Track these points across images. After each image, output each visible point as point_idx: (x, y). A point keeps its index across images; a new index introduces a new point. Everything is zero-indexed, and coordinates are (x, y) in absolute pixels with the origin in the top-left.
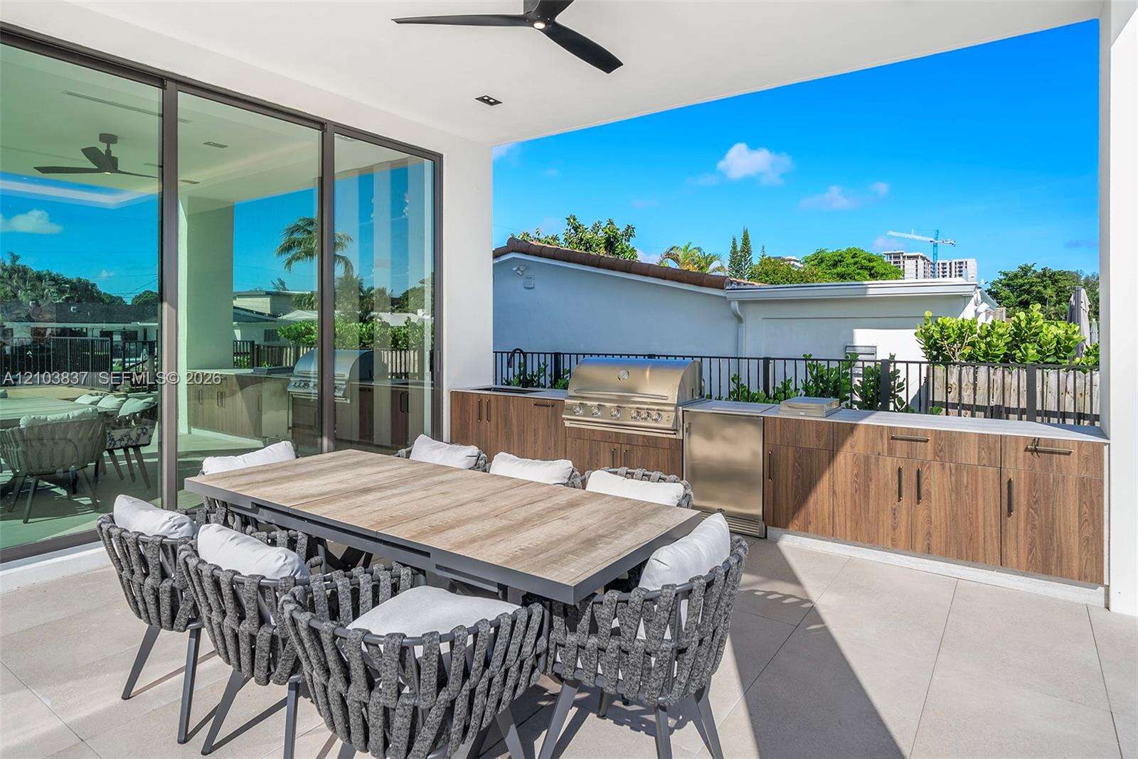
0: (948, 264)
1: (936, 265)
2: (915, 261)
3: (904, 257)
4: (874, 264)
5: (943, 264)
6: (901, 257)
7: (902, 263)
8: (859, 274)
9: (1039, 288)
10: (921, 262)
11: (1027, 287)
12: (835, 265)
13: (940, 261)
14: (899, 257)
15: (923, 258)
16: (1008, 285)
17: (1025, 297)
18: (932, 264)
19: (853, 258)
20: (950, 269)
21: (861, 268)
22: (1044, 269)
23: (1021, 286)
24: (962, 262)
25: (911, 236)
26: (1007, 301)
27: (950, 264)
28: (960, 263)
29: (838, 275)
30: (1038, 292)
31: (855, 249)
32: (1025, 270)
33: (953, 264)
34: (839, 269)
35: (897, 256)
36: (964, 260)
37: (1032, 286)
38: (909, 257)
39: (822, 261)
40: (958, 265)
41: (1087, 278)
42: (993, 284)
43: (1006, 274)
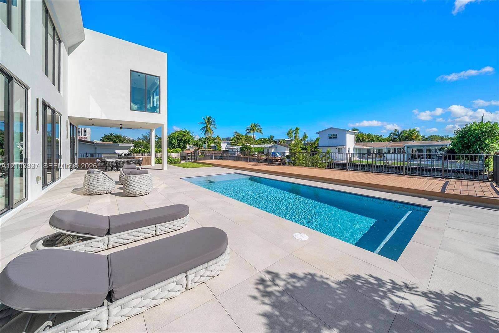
0: (80, 129)
11: (112, 139)
20: (81, 132)
27: (81, 129)
28: (85, 129)
32: (111, 134)
33: (82, 129)
36: (86, 128)
40: (84, 130)
41: (123, 137)
42: (103, 137)
43: (106, 135)
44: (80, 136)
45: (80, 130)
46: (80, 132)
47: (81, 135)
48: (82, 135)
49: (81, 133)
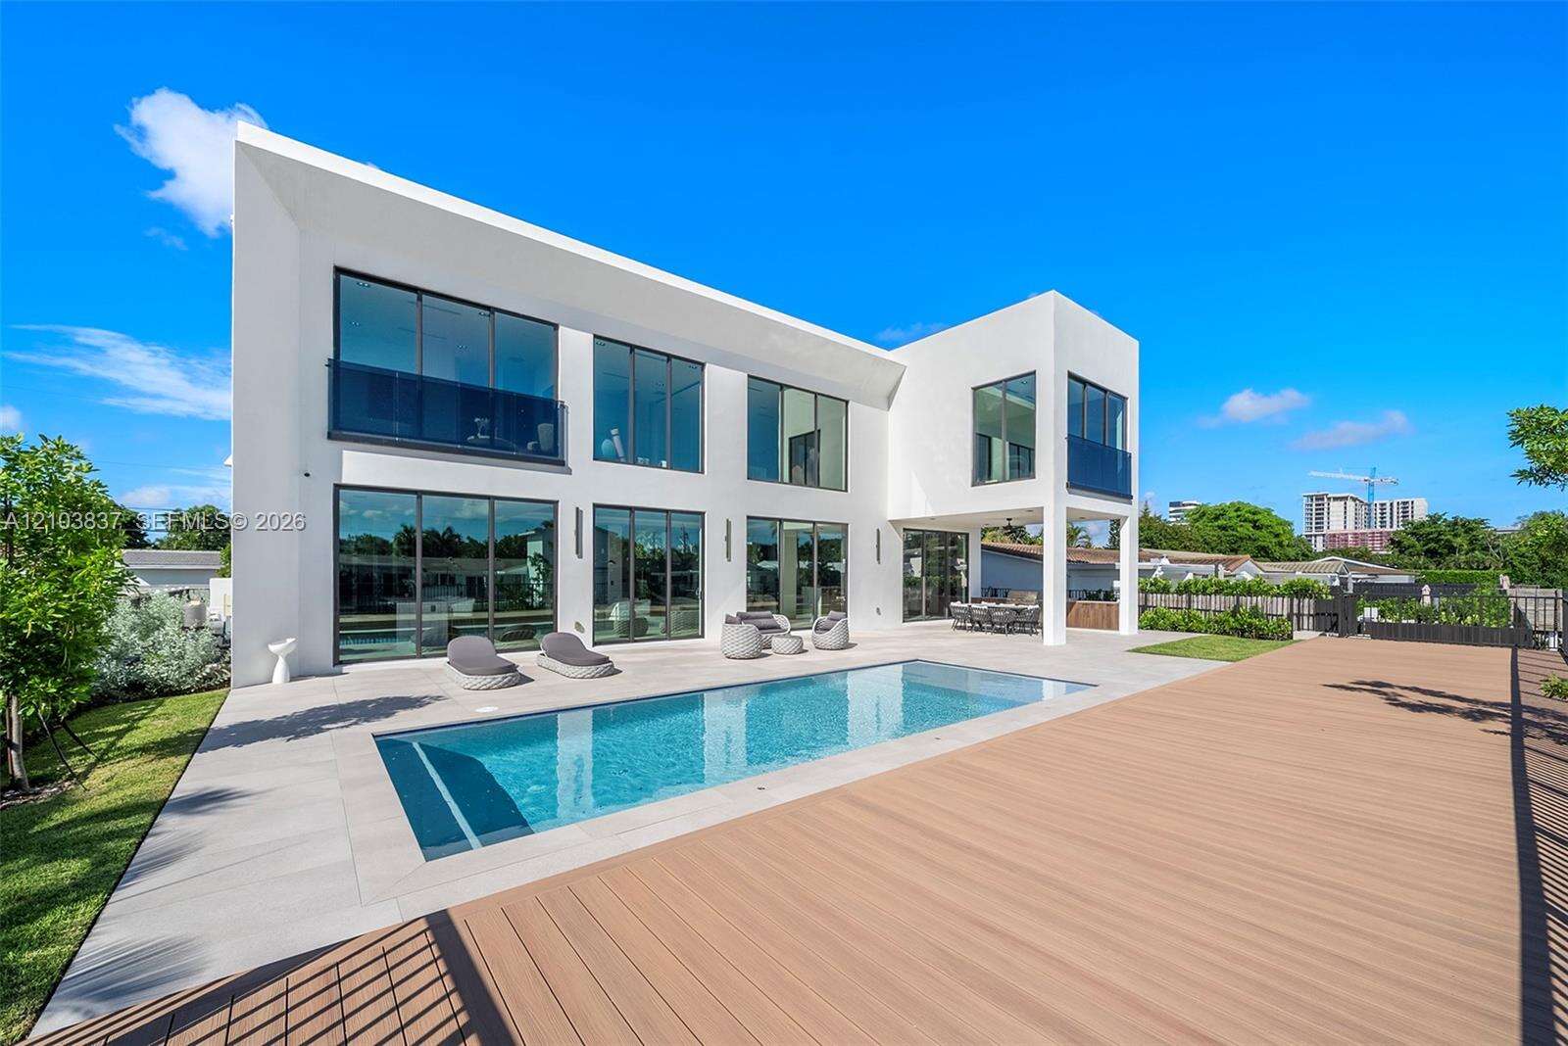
0: (1388, 505)
1: (1373, 507)
2: (1343, 503)
3: (1329, 499)
4: (1259, 517)
5: (1382, 505)
6: (1326, 499)
7: (1326, 505)
8: (1241, 526)
9: (1449, 537)
10: (1350, 503)
11: (1435, 536)
12: (1217, 518)
13: (1378, 502)
14: (1323, 499)
15: (1354, 499)
16: (1413, 534)
17: (1432, 545)
18: (1366, 504)
19: (1236, 511)
20: (1391, 514)
21: (1245, 521)
22: (1455, 518)
23: (1429, 534)
24: (1407, 502)
25: (1338, 476)
26: (1411, 550)
27: (1391, 504)
28: (1404, 503)
29: (1219, 527)
30: (1447, 540)
31: (1239, 503)
32: (1434, 519)
33: (1395, 505)
34: (1220, 522)
35: (1320, 498)
36: (1410, 500)
37: (1440, 534)
38: (1335, 499)
39: (1204, 514)
40: (1401, 506)
44: (1388, 529)
45: (1388, 511)
46: (1388, 515)
47: (1391, 527)
48: (1395, 526)
49: (1391, 518)
